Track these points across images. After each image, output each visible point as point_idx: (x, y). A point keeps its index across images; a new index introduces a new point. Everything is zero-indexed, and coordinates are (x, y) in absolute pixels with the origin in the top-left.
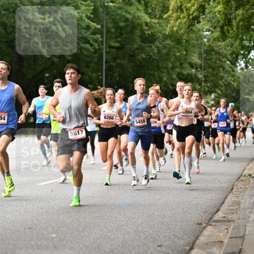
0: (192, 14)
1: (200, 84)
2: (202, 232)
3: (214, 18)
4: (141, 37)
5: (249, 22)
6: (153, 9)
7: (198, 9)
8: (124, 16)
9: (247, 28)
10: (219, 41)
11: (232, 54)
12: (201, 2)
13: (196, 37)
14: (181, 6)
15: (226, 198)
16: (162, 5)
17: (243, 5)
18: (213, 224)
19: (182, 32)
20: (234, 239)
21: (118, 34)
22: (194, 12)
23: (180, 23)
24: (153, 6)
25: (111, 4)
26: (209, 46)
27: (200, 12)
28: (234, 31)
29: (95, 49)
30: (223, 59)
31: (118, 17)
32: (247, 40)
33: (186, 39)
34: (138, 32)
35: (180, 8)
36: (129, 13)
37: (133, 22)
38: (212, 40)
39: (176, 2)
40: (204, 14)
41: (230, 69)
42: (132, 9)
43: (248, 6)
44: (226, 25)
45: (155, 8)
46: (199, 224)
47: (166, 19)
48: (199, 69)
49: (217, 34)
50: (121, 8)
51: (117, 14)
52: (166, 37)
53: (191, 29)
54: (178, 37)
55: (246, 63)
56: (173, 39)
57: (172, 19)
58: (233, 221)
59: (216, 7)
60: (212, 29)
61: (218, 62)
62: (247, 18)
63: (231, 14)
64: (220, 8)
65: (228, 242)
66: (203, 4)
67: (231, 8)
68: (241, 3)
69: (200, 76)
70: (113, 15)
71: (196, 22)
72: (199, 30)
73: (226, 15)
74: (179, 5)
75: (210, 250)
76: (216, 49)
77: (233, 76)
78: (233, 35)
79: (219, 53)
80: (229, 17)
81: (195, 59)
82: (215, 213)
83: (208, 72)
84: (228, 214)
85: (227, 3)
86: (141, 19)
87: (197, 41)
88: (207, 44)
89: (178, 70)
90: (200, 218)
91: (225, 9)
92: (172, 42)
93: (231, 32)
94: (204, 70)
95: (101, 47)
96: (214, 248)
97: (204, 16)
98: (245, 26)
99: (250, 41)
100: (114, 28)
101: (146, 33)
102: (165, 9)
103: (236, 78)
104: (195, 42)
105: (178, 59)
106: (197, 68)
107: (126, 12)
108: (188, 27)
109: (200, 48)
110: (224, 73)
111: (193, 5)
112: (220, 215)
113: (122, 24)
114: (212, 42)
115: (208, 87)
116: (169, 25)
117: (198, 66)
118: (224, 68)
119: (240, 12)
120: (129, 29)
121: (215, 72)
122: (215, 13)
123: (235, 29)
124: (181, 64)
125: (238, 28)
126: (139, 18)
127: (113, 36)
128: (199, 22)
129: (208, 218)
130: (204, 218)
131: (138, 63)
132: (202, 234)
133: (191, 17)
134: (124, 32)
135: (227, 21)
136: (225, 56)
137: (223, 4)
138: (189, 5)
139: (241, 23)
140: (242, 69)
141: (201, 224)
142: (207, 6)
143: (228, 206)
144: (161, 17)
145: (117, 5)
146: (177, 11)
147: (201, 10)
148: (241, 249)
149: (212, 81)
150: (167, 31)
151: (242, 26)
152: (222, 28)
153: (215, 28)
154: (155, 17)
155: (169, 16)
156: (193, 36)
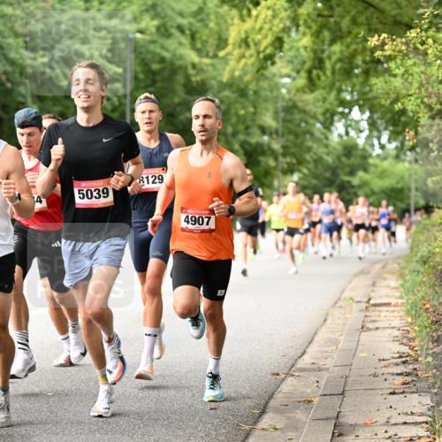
0: (264, 51)
1: (276, 159)
2: (279, 386)
3: (296, 57)
4: (185, 86)
5: (351, 63)
6: (204, 43)
7: (272, 44)
8: (159, 54)
9: (348, 73)
10: (304, 92)
11: (324, 114)
12: (278, 33)
13: (269, 85)
14: (247, 38)
15: (316, 334)
16: (216, 36)
17: (341, 38)
18: (296, 374)
19: (248, 78)
20: (328, 397)
21: (149, 82)
22: (266, 48)
23: (246, 64)
24: (204, 38)
25: (139, 36)
26: (290, 100)
27: (275, 48)
28: (327, 77)
29: (113, 105)
30: (311, 121)
31: (149, 56)
32: (347, 91)
33: (255, 89)
34: (180, 79)
35: (245, 42)
36: (167, 50)
37: (172, 64)
38: (293, 91)
39: (239, 32)
40: (281, 51)
41: (322, 137)
42: (171, 44)
43: (349, 40)
44: (316, 68)
45: (207, 42)
46: (274, 374)
47: (223, 58)
48: (274, 136)
49: (302, 81)
50: (153, 42)
51: (148, 52)
52: (223, 86)
53: (263, 75)
54: (242, 86)
55: (347, 127)
56: (234, 89)
57: (233, 57)
58: (328, 369)
59: (300, 40)
60: (294, 74)
61: (303, 124)
62: (347, 58)
63: (323, 51)
64: (306, 41)
65: (319, 402)
66: (281, 35)
67: (323, 42)
68: (339, 34)
69: (276, 146)
70: (141, 53)
71: (269, 63)
72: (274, 75)
73: (315, 52)
74: (243, 36)
75: (291, 415)
76: (300, 104)
77: (327, 146)
78: (326, 83)
79: (304, 112)
80: (320, 55)
81: (269, 120)
82: (300, 357)
83: (287, 140)
84: (319, 359)
85: (317, 34)
86: (184, 59)
87: (271, 91)
88: (287, 97)
89: (242, 137)
90: (276, 365)
91: (314, 43)
92: (233, 93)
93: (323, 78)
94: (283, 135)
95: (123, 101)
96: (298, 411)
97: (281, 54)
98: (345, 69)
99: (352, 92)
100: (143, 72)
101: (194, 79)
102: (222, 42)
103: (331, 149)
104: (269, 93)
105: (241, 119)
106: (271, 135)
107: (163, 47)
108: (258, 71)
109: (276, 103)
110: (314, 142)
111: (265, 37)
112: (306, 361)
113: (155, 67)
114: (295, 95)
115: (288, 163)
116: (228, 68)
117: (273, 131)
118: (312, 134)
119: (337, 48)
120: (166, 73)
121: (299, 140)
122: (298, 50)
123: (329, 73)
124: (247, 128)
125: (333, 72)
126: (181, 57)
127: (142, 85)
128: (273, 63)
129: (290, 365)
130: (282, 365)
131: (180, 126)
132: (279, 390)
133: (261, 56)
134: (158, 78)
135: (317, 61)
136: (314, 117)
137: (312, 36)
138: (259, 37)
139: (338, 66)
140: (340, 136)
141: (278, 374)
142: (286, 39)
143: (319, 346)
144: (215, 56)
145: (148, 38)
146: (240, 46)
147: (277, 45)
148: (339, 412)
149: (293, 155)
150: (225, 78)
151: (340, 69)
152: (309, 72)
153: (298, 72)
154: (207, 56)
155: (228, 54)
156: (264, 84)
